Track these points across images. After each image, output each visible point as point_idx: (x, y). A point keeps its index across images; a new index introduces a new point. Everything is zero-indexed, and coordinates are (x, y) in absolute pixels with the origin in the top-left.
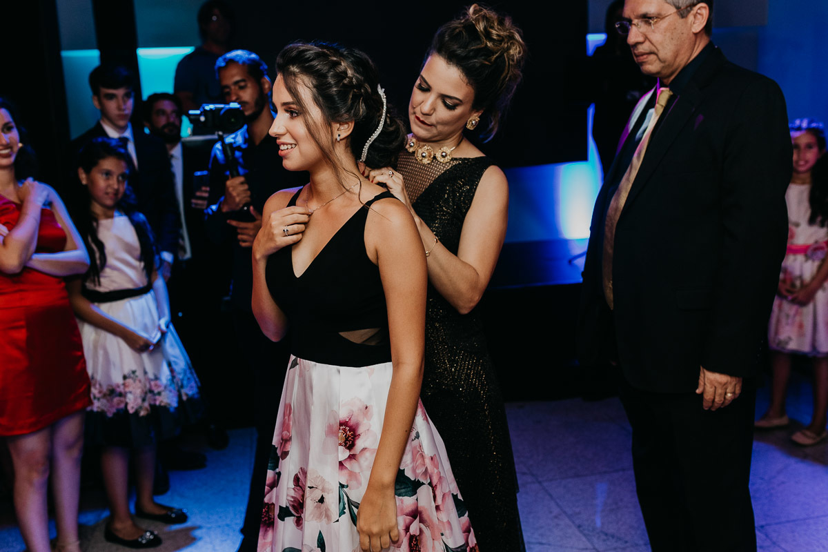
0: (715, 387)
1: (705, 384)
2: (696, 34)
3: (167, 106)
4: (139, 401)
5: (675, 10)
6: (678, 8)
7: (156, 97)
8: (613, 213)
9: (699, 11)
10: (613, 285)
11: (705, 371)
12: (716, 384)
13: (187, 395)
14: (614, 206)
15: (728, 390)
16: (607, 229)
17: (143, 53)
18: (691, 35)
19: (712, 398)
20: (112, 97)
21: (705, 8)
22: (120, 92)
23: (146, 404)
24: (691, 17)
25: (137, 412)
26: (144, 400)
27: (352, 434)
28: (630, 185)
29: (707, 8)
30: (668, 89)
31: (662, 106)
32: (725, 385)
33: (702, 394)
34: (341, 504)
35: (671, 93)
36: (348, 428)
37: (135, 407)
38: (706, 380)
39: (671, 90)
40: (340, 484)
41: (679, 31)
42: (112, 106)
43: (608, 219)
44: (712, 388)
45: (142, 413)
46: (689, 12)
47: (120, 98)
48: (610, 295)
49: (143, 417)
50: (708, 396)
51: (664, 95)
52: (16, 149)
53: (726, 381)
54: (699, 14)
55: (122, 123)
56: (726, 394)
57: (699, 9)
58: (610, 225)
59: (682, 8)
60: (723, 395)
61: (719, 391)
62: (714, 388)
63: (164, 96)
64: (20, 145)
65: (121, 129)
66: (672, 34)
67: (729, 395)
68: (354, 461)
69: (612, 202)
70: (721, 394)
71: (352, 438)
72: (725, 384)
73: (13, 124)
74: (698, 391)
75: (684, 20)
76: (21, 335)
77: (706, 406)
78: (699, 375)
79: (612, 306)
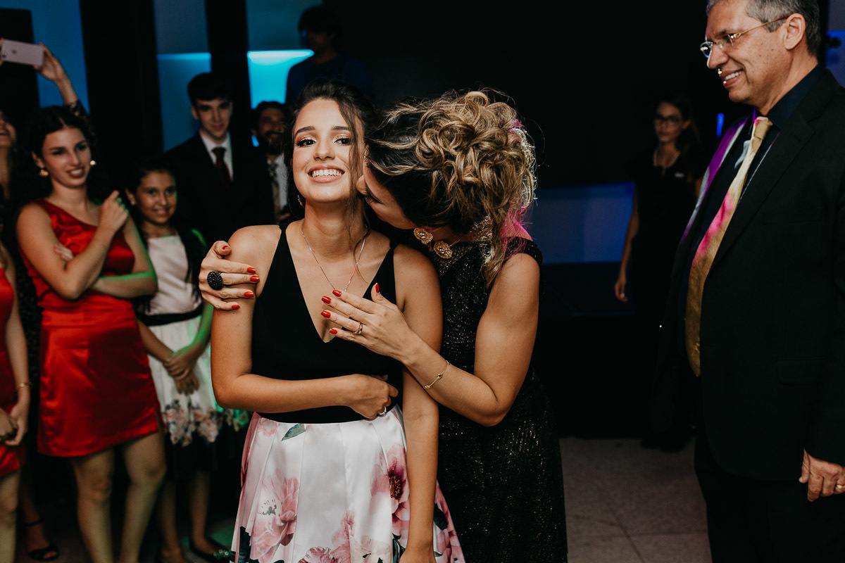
0: (823, 478)
1: (810, 473)
2: (791, 51)
3: (274, 115)
4: (182, 431)
5: (760, 24)
6: (764, 21)
7: (264, 105)
8: (701, 263)
9: (792, 24)
10: (700, 348)
11: (811, 458)
12: (824, 475)
13: (239, 425)
14: (702, 256)
15: (839, 482)
16: (692, 282)
17: (255, 57)
18: (785, 52)
19: (819, 490)
20: (207, 108)
21: (800, 18)
22: (215, 103)
23: (189, 435)
24: (782, 31)
25: (180, 442)
26: (186, 430)
27: (399, 483)
28: (723, 233)
29: (803, 19)
30: (766, 119)
31: (760, 139)
32: (835, 477)
33: (806, 485)
34: (396, 556)
35: (771, 124)
36: (395, 478)
37: (179, 437)
38: (812, 468)
39: (770, 119)
40: (395, 536)
41: (768, 48)
42: (207, 117)
43: (693, 270)
44: (819, 478)
45: (186, 443)
46: (779, 26)
47: (215, 109)
48: (696, 360)
49: (185, 447)
50: (814, 488)
51: (761, 127)
52: (87, 169)
53: (836, 472)
54: (794, 27)
55: (218, 134)
56: (836, 485)
57: (792, 20)
58: (697, 278)
59: (770, 21)
60: (833, 487)
61: (828, 482)
62: (821, 478)
63: (274, 104)
64: (93, 163)
65: (219, 139)
66: (759, 49)
67: (839, 487)
68: (403, 509)
69: (699, 250)
70: (830, 486)
71: (399, 486)
72: (836, 475)
73: (85, 144)
74: (801, 480)
75: (774, 33)
76: (83, 355)
77: (810, 497)
78: (802, 460)
79: (698, 372)
